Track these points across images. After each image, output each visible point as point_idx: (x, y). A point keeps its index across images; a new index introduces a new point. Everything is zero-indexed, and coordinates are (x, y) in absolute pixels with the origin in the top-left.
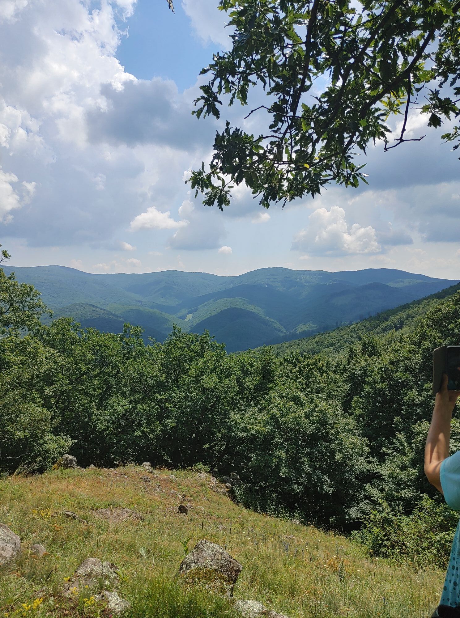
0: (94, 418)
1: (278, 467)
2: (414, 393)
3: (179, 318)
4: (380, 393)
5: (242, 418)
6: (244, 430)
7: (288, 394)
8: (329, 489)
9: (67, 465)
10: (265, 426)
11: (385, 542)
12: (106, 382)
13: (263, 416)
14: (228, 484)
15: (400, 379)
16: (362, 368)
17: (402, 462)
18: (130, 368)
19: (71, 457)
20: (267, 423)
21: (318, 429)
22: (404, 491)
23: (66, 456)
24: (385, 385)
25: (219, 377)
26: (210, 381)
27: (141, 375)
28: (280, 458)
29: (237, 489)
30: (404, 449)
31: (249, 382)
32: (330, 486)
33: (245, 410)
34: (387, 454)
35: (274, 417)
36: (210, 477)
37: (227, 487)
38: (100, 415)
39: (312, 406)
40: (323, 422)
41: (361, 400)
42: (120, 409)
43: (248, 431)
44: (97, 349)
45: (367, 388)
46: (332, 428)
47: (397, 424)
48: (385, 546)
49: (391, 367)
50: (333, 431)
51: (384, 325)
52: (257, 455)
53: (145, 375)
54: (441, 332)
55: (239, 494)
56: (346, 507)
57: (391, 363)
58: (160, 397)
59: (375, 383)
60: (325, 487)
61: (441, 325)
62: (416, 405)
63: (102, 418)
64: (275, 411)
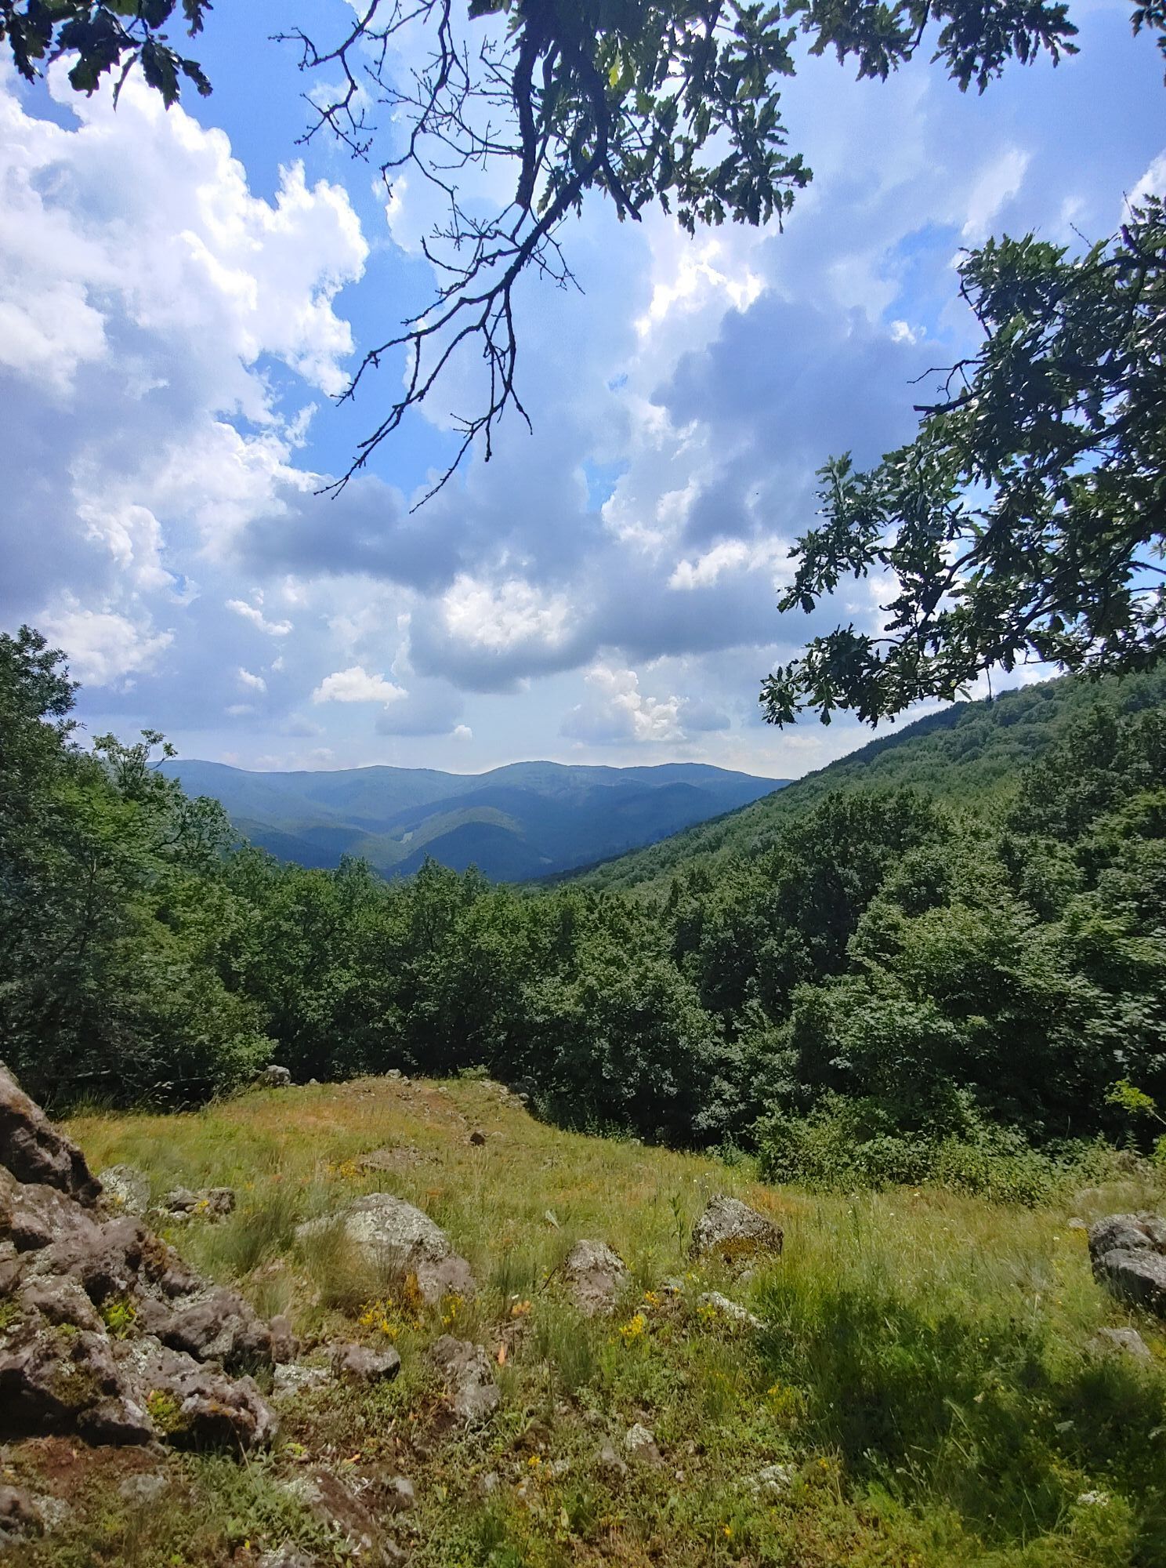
0: (302, 1004)
1: (597, 1065)
2: (771, 942)
3: (392, 838)
4: (725, 944)
5: (539, 993)
6: (545, 1010)
7: (601, 955)
8: (671, 1089)
9: (277, 1082)
10: (576, 1005)
11: (780, 1161)
12: (317, 947)
13: (573, 990)
14: (524, 1095)
15: (752, 923)
16: (694, 911)
17: (763, 1041)
18: (362, 925)
19: (281, 1069)
20: (580, 999)
21: (651, 1003)
22: (779, 1084)
23: (272, 1068)
24: (730, 933)
25: (501, 934)
26: (489, 940)
27: (381, 933)
28: (602, 1050)
29: (538, 1101)
30: (763, 1023)
31: (546, 941)
32: (671, 1085)
33: (541, 981)
34: (741, 1031)
35: (590, 990)
36: (496, 1085)
37: (522, 1099)
38: (310, 998)
39: (641, 970)
40: (659, 993)
41: (697, 956)
42: (343, 988)
43: (551, 1013)
44: (305, 896)
45: (707, 939)
46: (670, 1001)
47: (751, 988)
48: (781, 1166)
49: (737, 907)
50: (673, 1005)
51: (695, 844)
52: (567, 1048)
53: (386, 933)
54: (803, 856)
55: (542, 1106)
56: (692, 1114)
57: (738, 901)
58: (409, 967)
59: (716, 931)
60: (665, 1087)
61: (803, 847)
62: (776, 959)
63: (314, 1003)
64: (591, 981)
